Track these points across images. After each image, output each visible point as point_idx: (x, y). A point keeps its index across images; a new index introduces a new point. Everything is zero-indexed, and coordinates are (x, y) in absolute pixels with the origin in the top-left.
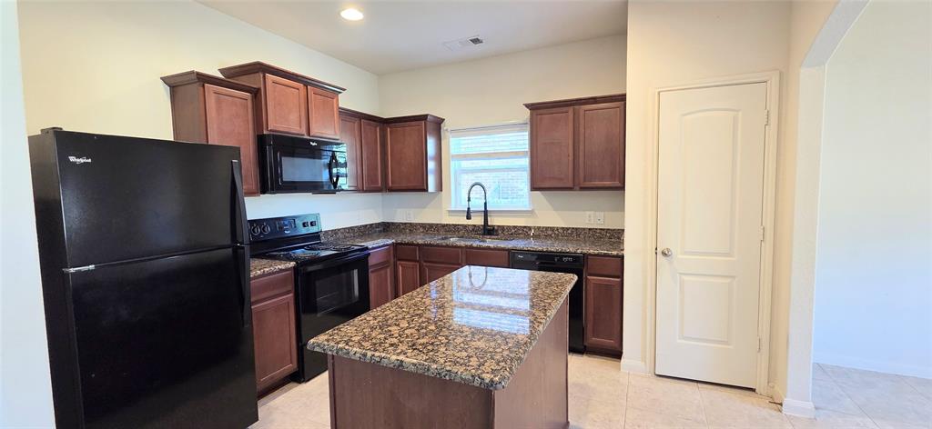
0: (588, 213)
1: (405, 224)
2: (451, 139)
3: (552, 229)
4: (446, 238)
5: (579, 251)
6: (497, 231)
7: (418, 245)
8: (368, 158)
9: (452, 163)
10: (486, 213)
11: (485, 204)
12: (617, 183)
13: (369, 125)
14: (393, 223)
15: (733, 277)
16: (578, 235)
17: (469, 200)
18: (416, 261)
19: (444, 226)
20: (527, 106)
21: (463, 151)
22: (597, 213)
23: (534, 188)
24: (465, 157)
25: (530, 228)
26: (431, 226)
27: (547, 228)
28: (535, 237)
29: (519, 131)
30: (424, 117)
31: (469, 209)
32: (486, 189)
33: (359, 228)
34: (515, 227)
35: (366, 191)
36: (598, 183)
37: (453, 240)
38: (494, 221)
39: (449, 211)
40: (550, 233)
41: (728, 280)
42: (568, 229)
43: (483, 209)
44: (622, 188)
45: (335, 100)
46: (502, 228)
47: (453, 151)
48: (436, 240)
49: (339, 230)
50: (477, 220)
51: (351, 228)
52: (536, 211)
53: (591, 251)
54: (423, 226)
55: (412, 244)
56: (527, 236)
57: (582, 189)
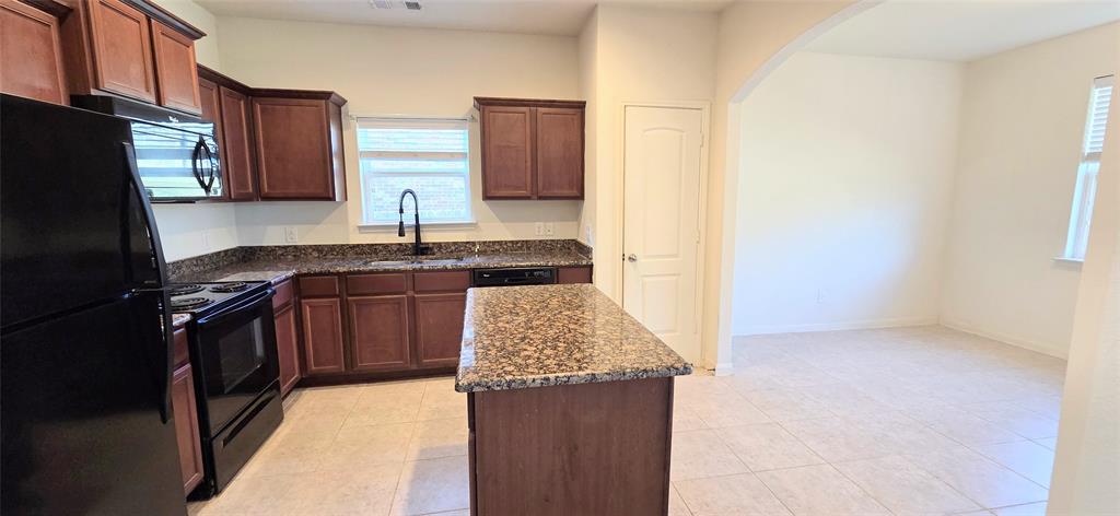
0: (537, 224)
1: (285, 247)
2: (358, 130)
3: (500, 243)
4: (366, 263)
5: (550, 264)
6: (431, 249)
7: (338, 273)
8: (233, 147)
9: (363, 163)
10: (417, 228)
11: (417, 216)
12: (575, 192)
13: (230, 95)
14: (261, 248)
15: (679, 275)
16: (529, 248)
17: (401, 211)
18: (334, 296)
19: (353, 247)
20: (476, 99)
21: (374, 148)
22: (548, 224)
23: (487, 197)
24: (380, 155)
25: (474, 244)
26: (332, 248)
27: (494, 243)
28: (480, 253)
29: (456, 128)
30: (326, 95)
31: (401, 223)
32: (418, 198)
33: (210, 257)
34: (455, 243)
35: (235, 200)
36: (557, 192)
37: (375, 265)
38: (428, 238)
39: (360, 228)
40: (497, 247)
41: (675, 278)
42: (517, 242)
43: (414, 222)
44: (581, 197)
45: (190, 50)
46: (439, 245)
47: (363, 145)
48: (357, 266)
49: (183, 262)
50: (409, 238)
51: (200, 259)
52: (480, 224)
53: (562, 263)
54: (318, 248)
55: (329, 274)
56: (471, 253)
57: (540, 198)
